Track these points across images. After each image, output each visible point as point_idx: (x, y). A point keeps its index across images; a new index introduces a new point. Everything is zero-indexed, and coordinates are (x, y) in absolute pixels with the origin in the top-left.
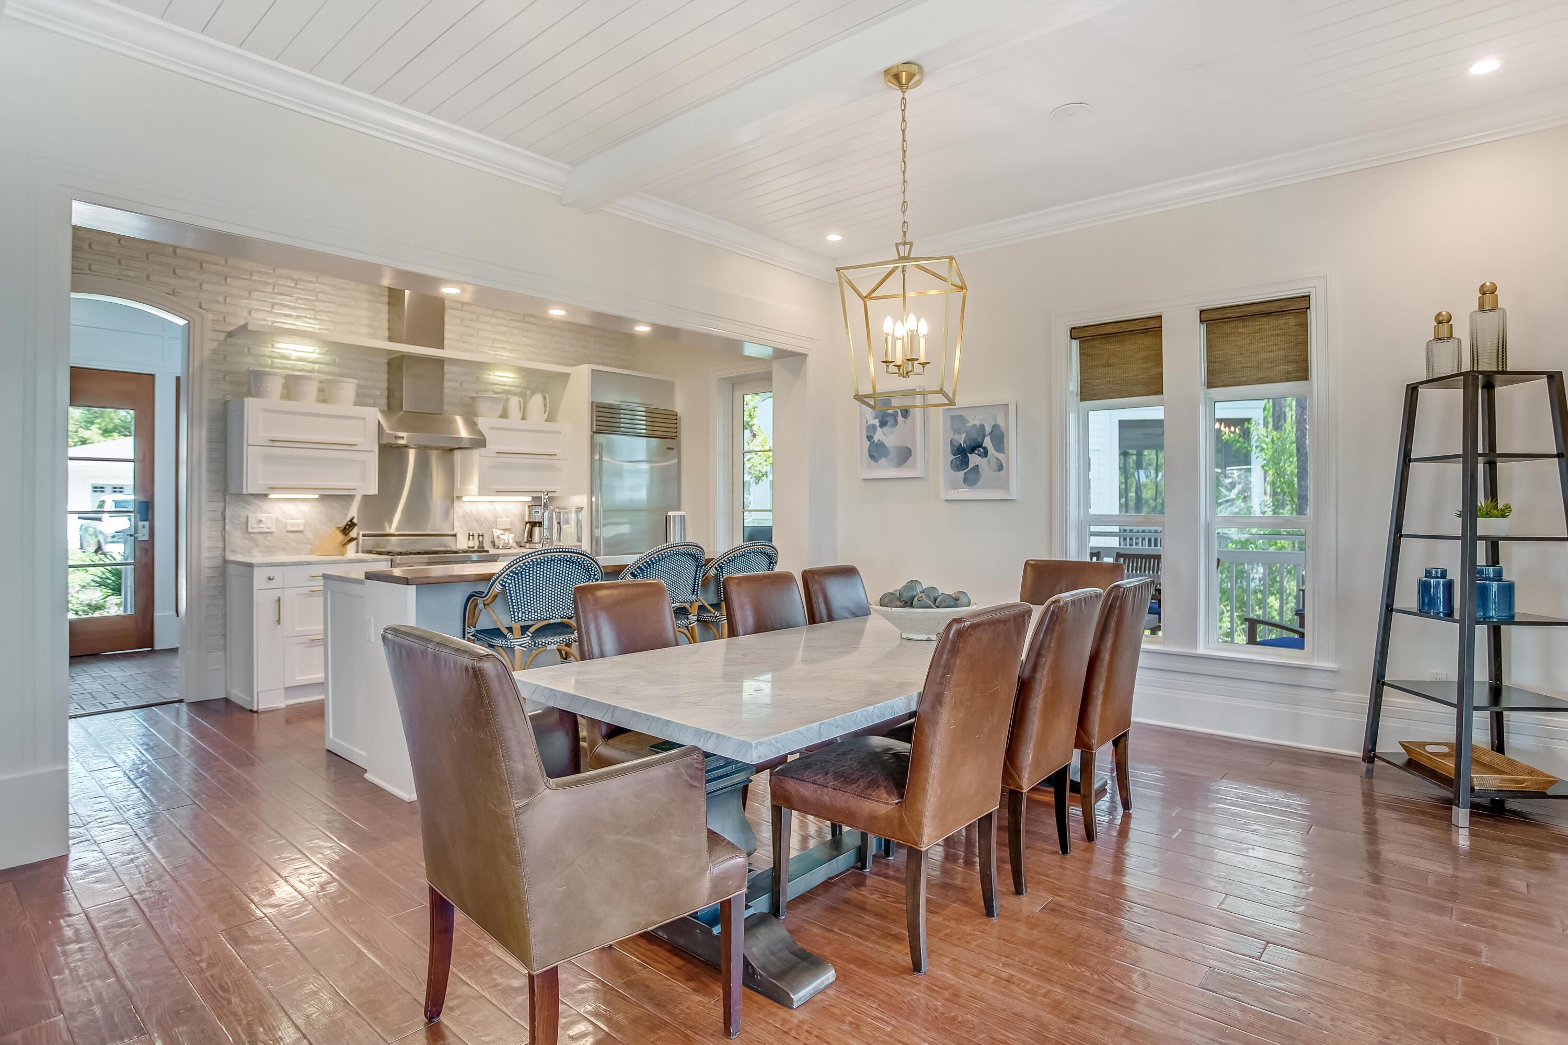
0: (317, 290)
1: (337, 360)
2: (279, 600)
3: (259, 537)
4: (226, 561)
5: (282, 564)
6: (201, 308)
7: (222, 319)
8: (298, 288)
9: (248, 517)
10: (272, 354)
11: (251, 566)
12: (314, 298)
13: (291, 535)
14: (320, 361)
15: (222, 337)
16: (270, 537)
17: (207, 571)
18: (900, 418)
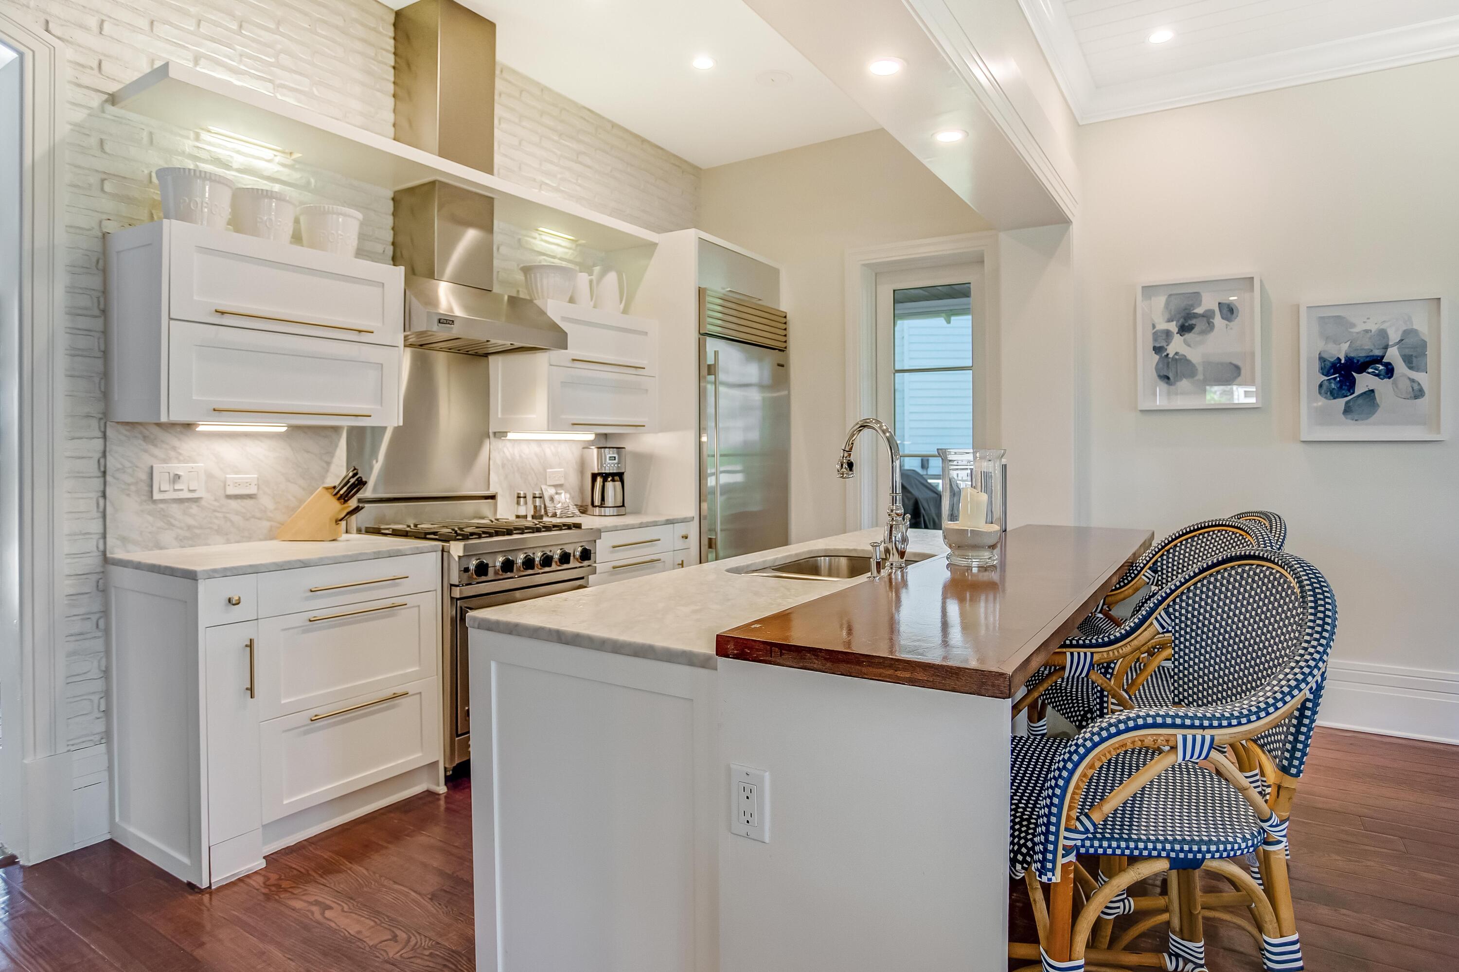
0: (279, 47)
1: (313, 181)
2: (251, 645)
3: (175, 509)
4: (106, 560)
5: (255, 570)
6: (47, 30)
7: (95, 65)
8: (245, 36)
9: (152, 467)
10: (196, 152)
11: (191, 576)
12: (272, 60)
13: (234, 504)
14: (283, 178)
15: (96, 101)
16: (194, 509)
17: (67, 582)
18: (1218, 320)
